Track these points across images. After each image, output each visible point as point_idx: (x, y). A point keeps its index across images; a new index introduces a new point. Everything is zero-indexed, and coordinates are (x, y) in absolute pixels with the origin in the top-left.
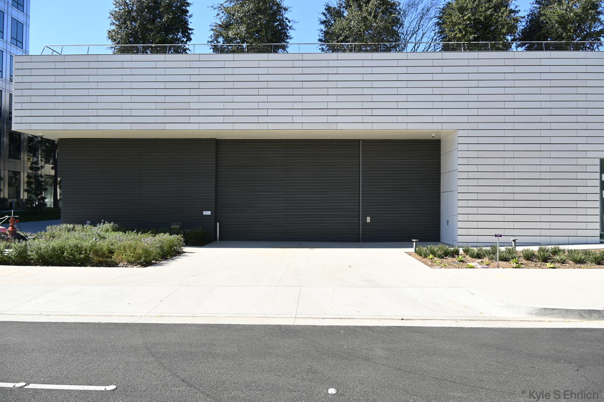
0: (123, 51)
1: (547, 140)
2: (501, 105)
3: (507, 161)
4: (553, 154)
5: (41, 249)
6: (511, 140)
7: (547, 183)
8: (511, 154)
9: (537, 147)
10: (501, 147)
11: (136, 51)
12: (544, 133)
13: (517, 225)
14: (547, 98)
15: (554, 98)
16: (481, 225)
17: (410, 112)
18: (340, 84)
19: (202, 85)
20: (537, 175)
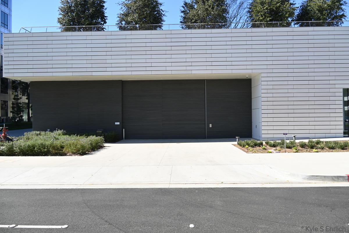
0: (67, 30)
1: (312, 78)
2: (286, 58)
3: (290, 91)
4: (316, 86)
5: (21, 146)
6: (292, 79)
7: (313, 103)
8: (291, 87)
9: (307, 82)
10: (286, 83)
11: (74, 30)
12: (310, 74)
13: (296, 128)
14: (312, 54)
15: (316, 54)
16: (275, 128)
17: (234, 63)
18: (193, 48)
19: (113, 49)
20: (307, 99)
